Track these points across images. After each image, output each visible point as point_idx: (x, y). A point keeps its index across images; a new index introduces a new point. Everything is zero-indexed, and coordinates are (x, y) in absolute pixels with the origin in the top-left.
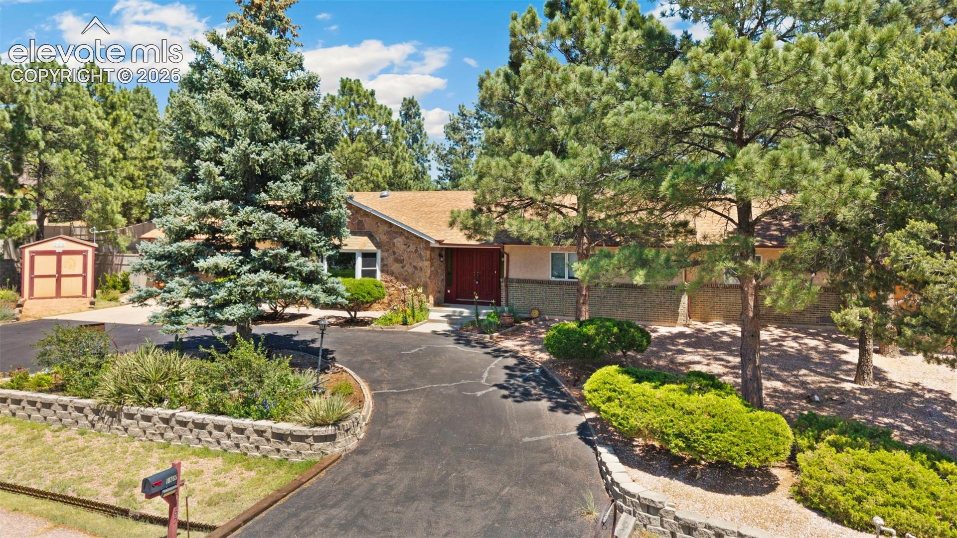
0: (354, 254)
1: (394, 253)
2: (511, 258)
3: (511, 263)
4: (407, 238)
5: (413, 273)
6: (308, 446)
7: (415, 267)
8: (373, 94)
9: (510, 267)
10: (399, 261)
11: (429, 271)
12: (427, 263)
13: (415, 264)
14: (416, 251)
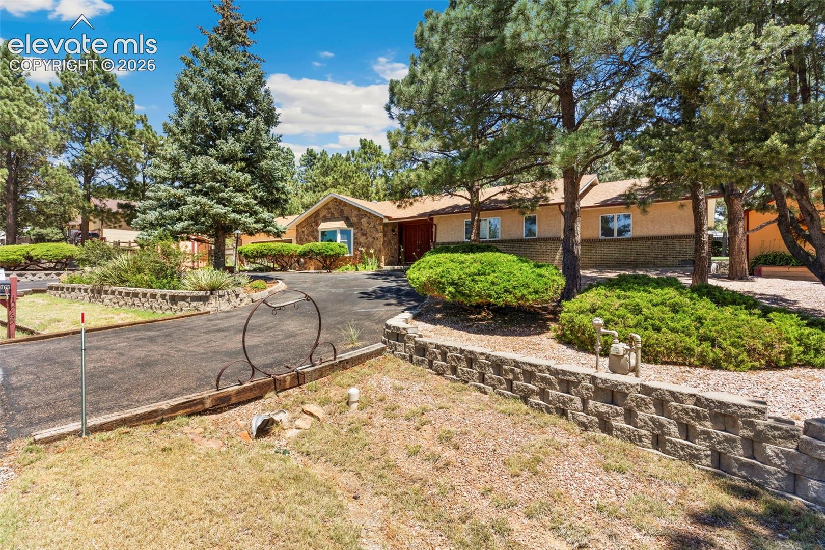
0: (336, 231)
1: (361, 229)
2: (438, 227)
3: (438, 231)
4: (369, 218)
5: (373, 242)
6: (187, 304)
7: (374, 238)
8: (380, 147)
9: (438, 234)
10: (364, 234)
11: (382, 240)
12: (381, 235)
13: (374, 236)
14: (375, 226)
